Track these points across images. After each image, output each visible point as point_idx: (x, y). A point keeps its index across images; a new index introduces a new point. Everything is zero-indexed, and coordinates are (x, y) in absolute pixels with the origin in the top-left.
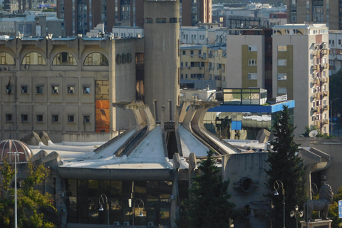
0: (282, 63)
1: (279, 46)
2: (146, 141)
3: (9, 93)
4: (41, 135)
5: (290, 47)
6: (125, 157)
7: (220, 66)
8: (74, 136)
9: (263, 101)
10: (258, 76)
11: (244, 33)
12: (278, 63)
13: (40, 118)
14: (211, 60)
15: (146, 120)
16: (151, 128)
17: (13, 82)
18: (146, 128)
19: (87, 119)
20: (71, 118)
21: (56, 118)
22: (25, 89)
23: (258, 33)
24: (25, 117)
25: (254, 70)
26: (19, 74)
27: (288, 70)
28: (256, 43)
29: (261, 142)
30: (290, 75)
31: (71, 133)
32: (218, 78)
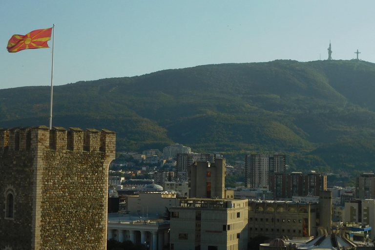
0: (365, 213)
1: (364, 207)
2: (325, 240)
3: (273, 221)
4: (285, 237)
5: (368, 208)
6: (318, 246)
7: (338, 213)
8: (296, 238)
9: (360, 227)
10: (356, 217)
11: (351, 202)
12: (364, 213)
13: (283, 230)
14: (335, 210)
15: (325, 233)
16: (327, 236)
17: (274, 218)
18: (325, 236)
19: (300, 231)
20: (294, 231)
21: (289, 231)
22: (278, 220)
23: (356, 202)
24: (278, 230)
25: (355, 215)
26: (276, 215)
27: (367, 215)
28: (356, 206)
29: (363, 242)
30: (368, 218)
31: (295, 236)
32: (338, 217)
